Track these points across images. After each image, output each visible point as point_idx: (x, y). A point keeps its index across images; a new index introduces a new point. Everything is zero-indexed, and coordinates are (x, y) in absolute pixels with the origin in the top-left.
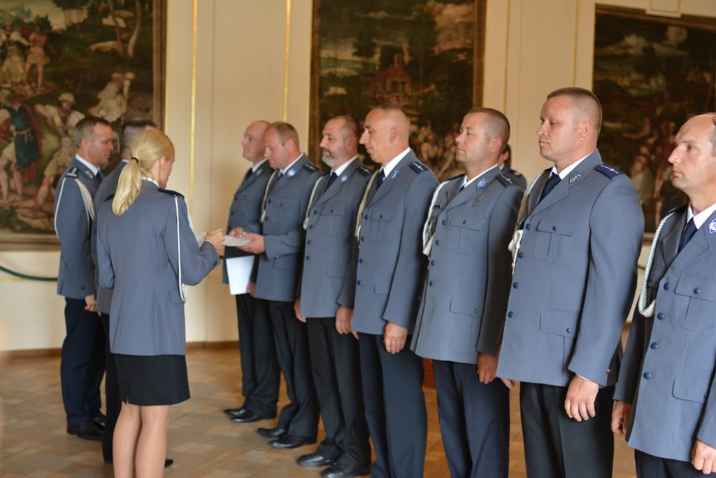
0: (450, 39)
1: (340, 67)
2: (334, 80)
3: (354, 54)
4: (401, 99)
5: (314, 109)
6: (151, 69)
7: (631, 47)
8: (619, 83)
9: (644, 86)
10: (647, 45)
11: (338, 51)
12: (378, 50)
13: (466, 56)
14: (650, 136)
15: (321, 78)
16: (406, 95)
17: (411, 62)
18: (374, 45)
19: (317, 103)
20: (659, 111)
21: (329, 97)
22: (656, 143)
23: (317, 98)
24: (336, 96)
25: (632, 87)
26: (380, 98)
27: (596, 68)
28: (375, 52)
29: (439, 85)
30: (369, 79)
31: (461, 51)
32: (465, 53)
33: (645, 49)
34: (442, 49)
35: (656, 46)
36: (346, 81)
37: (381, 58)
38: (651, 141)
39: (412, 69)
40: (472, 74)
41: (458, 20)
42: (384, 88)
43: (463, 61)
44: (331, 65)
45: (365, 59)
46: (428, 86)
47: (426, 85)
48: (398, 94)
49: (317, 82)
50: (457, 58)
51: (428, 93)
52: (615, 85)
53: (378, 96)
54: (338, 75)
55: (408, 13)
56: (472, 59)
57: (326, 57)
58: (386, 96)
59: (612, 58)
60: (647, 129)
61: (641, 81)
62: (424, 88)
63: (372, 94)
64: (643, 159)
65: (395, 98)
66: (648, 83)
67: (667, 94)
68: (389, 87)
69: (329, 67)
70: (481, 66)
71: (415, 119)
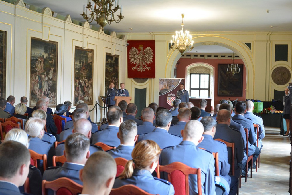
0: (89, 60)
1: (77, 66)
3: (79, 63)
7: (109, 61)
9: (111, 70)
11: (77, 63)
12: (82, 62)
14: (111, 80)
15: (75, 69)
17: (85, 65)
18: (81, 61)
20: (112, 75)
23: (75, 73)
24: (77, 72)
25: (109, 70)
27: (106, 66)
29: (88, 70)
30: (81, 69)
32: (91, 63)
34: (89, 62)
35: (112, 61)
37: (82, 64)
40: (92, 67)
41: (90, 56)
43: (91, 65)
48: (84, 72)
53: (82, 72)
54: (77, 68)
55: (85, 54)
59: (107, 64)
67: (113, 71)
68: (83, 70)
70: (93, 65)
71: (85, 77)
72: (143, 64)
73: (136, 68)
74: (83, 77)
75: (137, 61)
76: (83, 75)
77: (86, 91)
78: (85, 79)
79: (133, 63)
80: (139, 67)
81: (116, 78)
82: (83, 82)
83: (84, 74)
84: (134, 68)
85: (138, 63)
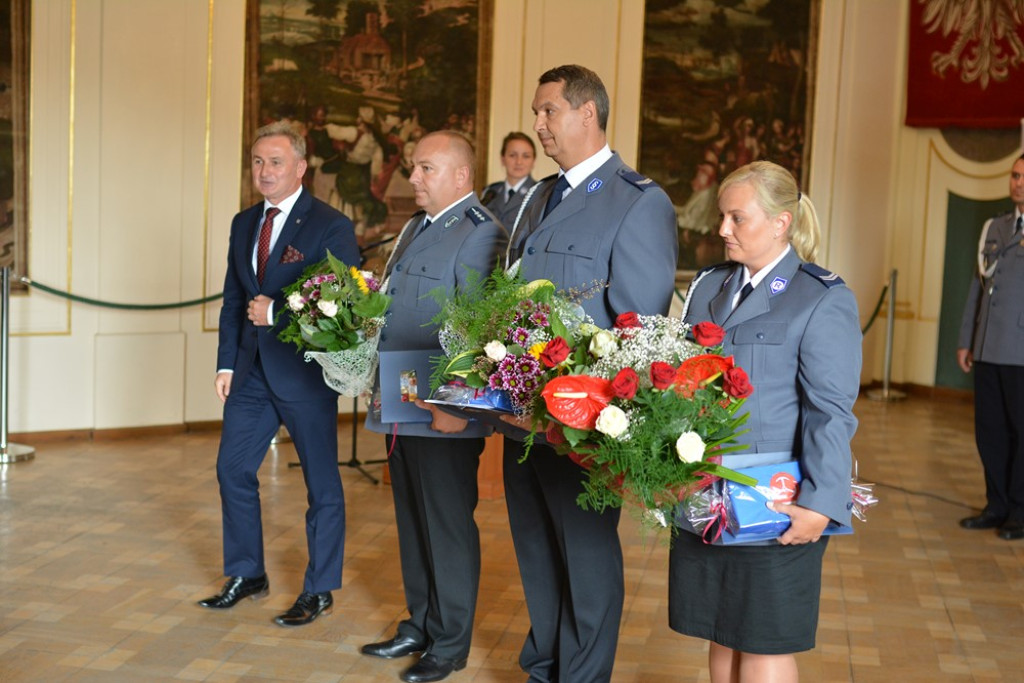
1: (288, 30)
2: (279, 48)
3: (309, 12)
4: (376, 78)
5: (250, 91)
6: (8, 26)
7: (695, 12)
8: (679, 62)
9: (712, 67)
10: (717, 9)
11: (285, 7)
12: (343, 7)
13: (467, 19)
14: (720, 137)
15: (261, 46)
16: (382, 74)
17: (389, 25)
19: (255, 81)
20: (731, 102)
21: (273, 74)
22: (727, 147)
23: (255, 75)
24: (282, 72)
25: (695, 68)
26: (345, 76)
27: (648, 41)
28: (339, 10)
29: (429, 59)
30: (331, 48)
31: (461, 11)
32: (467, 15)
33: (713, 16)
34: (435, 8)
35: (729, 12)
36: (297, 51)
37: (346, 19)
38: (720, 144)
39: (390, 35)
40: (476, 44)
42: (352, 63)
43: (464, 25)
44: (276, 26)
45: (324, 19)
46: (416, 60)
47: (412, 59)
48: (371, 72)
49: (255, 50)
50: (457, 21)
51: (413, 70)
52: (673, 65)
53: (343, 73)
54: (285, 42)
56: (476, 23)
57: (268, 15)
58: (353, 74)
59: (669, 26)
60: (715, 127)
61: (708, 61)
62: (408, 63)
63: (334, 71)
64: (709, 169)
65: (367, 77)
66: (717, 63)
67: (742, 78)
68: (358, 61)
69: (272, 30)
70: (489, 33)
71: (395, 108)
72: (1000, 32)
73: (951, 58)
74: (363, 102)
75: (963, 14)
76: (358, 88)
77: (399, 194)
78: (392, 121)
79: (940, 29)
80: (975, 50)
81: (777, 125)
82: (367, 139)
83: (371, 85)
84: (943, 62)
85: (967, 26)
